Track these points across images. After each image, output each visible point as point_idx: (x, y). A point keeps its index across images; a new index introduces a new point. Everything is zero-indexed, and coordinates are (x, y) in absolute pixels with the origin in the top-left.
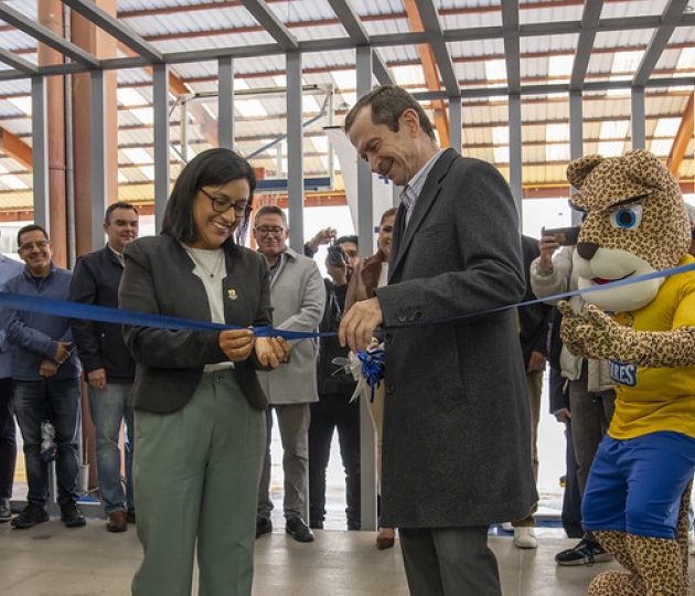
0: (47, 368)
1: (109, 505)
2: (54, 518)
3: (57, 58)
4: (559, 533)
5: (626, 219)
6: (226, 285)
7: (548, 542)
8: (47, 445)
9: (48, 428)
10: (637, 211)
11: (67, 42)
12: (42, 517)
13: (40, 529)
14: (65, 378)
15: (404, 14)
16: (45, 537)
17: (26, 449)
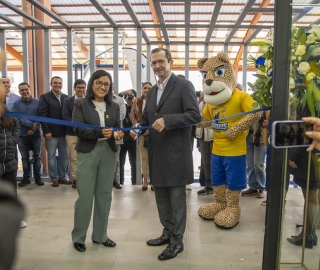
0: (30, 132)
1: (52, 178)
2: (33, 182)
3: (30, 24)
4: (198, 185)
5: (220, 73)
6: (106, 114)
7: (195, 188)
8: (31, 158)
9: (31, 152)
10: (223, 70)
11: (33, 17)
12: (29, 182)
13: (28, 186)
14: (36, 135)
15: (150, 13)
16: (31, 189)
17: (23, 159)
